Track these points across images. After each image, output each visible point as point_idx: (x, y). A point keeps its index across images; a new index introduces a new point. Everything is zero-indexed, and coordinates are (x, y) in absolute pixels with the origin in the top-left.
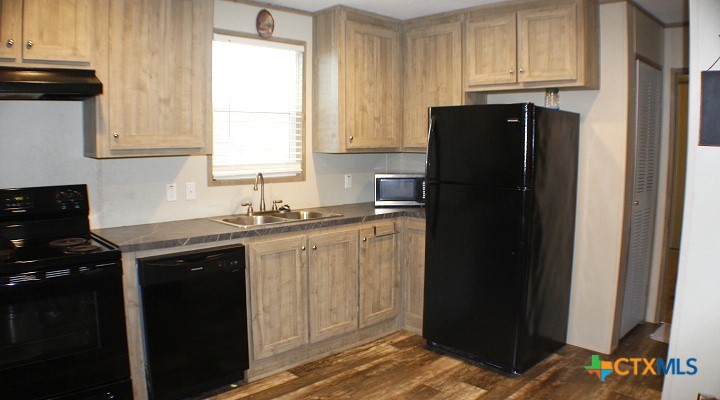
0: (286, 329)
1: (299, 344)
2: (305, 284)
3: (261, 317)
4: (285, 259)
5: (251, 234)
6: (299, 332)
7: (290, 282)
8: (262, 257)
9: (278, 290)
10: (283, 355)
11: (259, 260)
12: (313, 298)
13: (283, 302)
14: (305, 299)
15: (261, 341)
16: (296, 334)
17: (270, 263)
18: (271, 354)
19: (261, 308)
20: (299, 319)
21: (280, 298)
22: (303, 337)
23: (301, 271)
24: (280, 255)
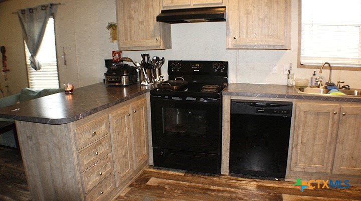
0: (315, 159)
1: (323, 171)
2: (334, 136)
3: (299, 147)
4: (321, 118)
5: (299, 98)
6: (325, 164)
7: (323, 132)
8: (305, 112)
9: (314, 135)
10: (311, 174)
11: (302, 114)
12: (339, 146)
13: (316, 143)
14: (333, 146)
15: (297, 161)
16: (323, 165)
17: (310, 117)
18: (302, 170)
19: (300, 142)
20: (326, 156)
21: (314, 139)
22: (327, 168)
23: (332, 127)
24: (318, 114)
